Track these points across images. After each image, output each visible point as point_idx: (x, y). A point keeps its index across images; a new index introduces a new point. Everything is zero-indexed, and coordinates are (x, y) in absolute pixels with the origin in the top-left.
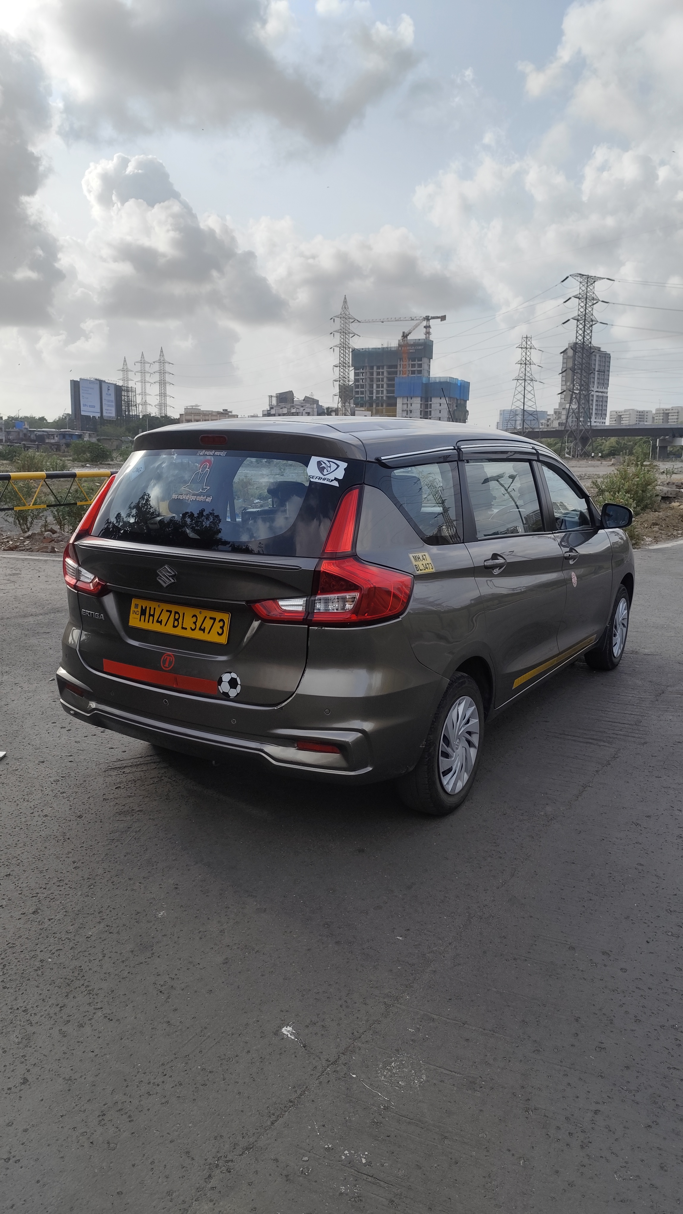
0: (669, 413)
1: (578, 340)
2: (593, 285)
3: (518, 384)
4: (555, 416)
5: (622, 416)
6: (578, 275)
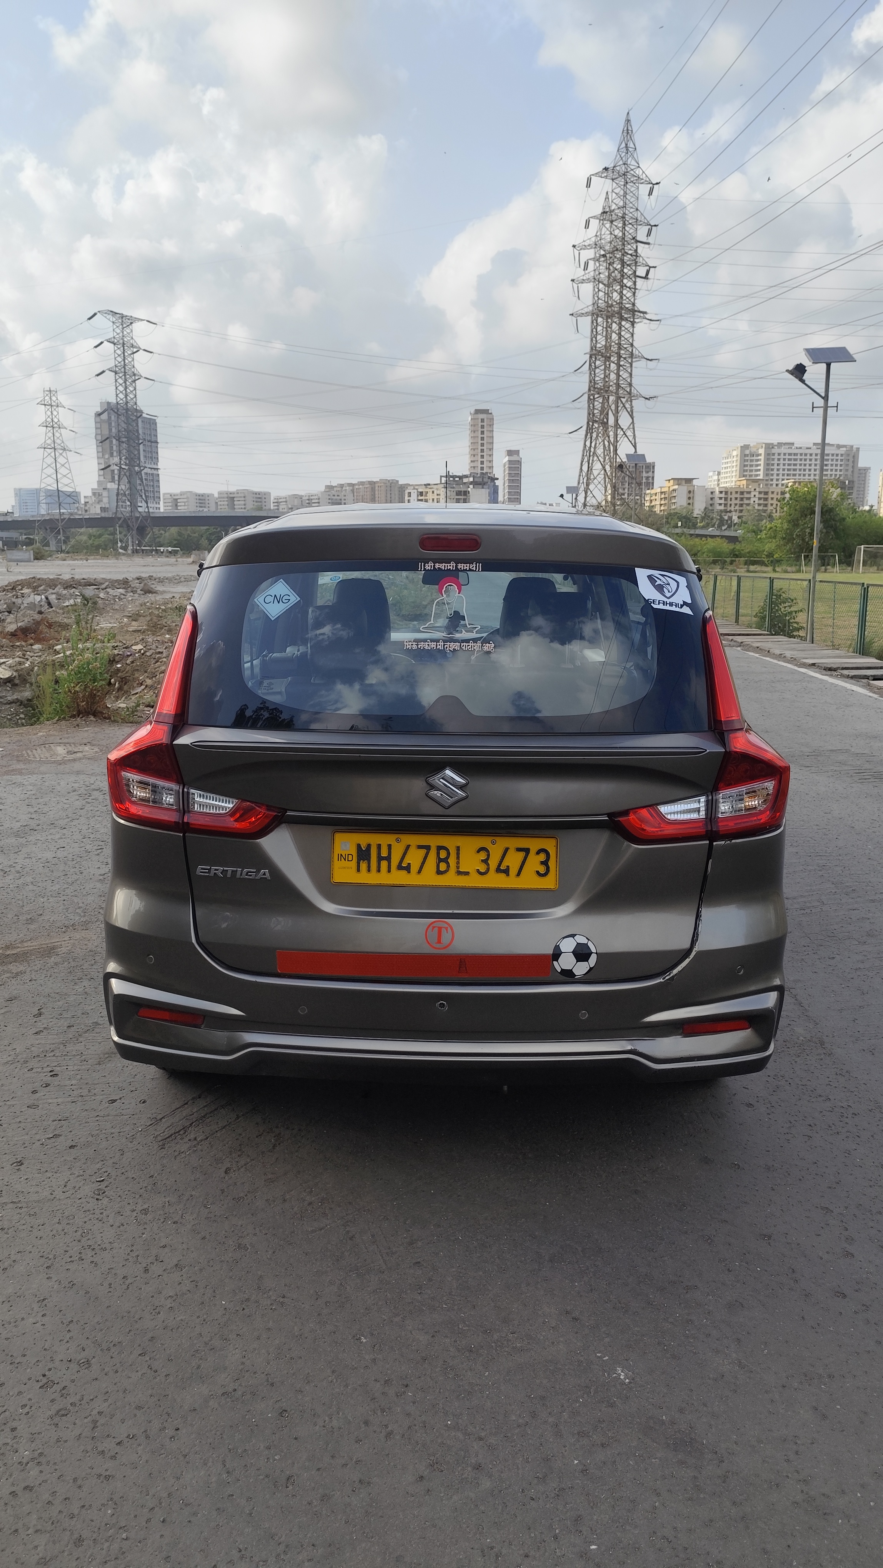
0: (234, 497)
1: (119, 399)
2: (131, 327)
3: (46, 454)
4: (93, 498)
5: (179, 501)
6: (109, 312)
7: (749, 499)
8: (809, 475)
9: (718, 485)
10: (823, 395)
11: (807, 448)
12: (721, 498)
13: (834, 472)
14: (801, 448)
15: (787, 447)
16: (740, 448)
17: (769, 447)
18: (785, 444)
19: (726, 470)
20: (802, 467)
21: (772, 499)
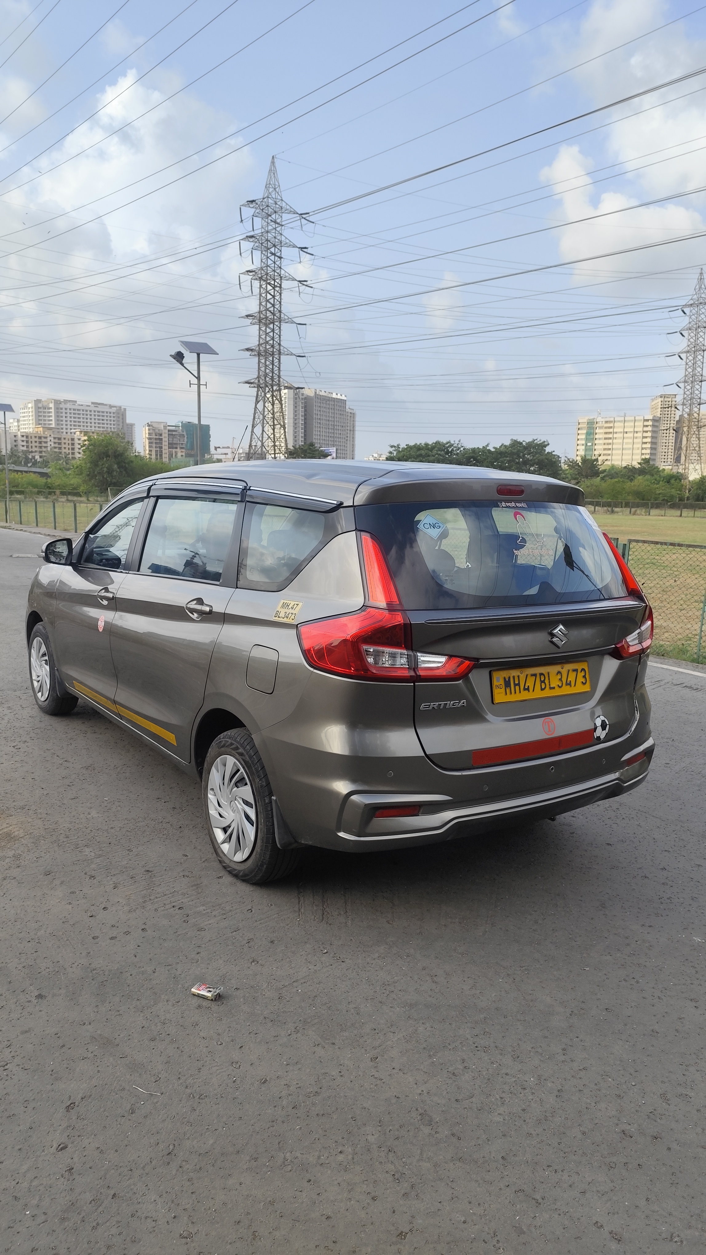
7: (46, 442)
8: (91, 427)
9: (19, 430)
10: (196, 376)
11: (87, 406)
12: (23, 441)
13: (109, 426)
14: (82, 405)
15: (72, 404)
16: (33, 402)
17: (57, 402)
18: (70, 401)
19: (24, 419)
20: (85, 420)
21: (65, 443)
